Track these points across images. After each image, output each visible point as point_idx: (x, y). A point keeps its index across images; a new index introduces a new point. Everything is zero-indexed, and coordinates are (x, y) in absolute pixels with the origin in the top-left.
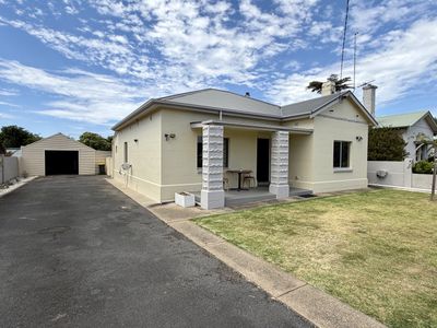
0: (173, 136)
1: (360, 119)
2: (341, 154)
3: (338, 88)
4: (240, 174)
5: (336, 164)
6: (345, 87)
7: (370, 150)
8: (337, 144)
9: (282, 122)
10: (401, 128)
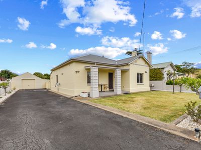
0: (78, 72)
1: (146, 65)
2: (140, 78)
3: (138, 54)
4: (102, 85)
5: (138, 82)
6: (140, 53)
7: (150, 77)
8: (138, 74)
9: (117, 66)
10: (162, 68)
